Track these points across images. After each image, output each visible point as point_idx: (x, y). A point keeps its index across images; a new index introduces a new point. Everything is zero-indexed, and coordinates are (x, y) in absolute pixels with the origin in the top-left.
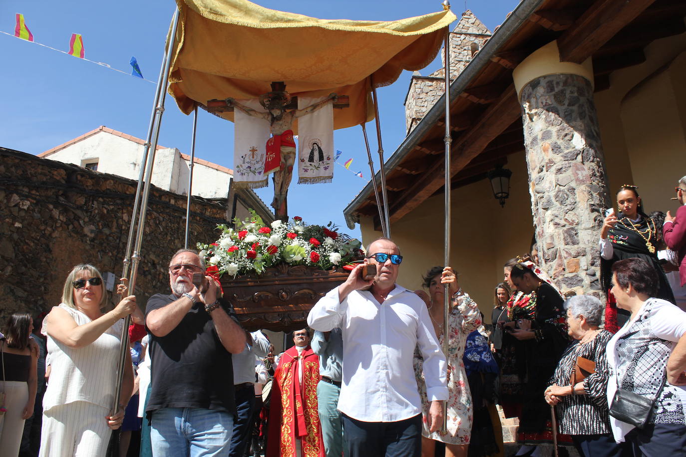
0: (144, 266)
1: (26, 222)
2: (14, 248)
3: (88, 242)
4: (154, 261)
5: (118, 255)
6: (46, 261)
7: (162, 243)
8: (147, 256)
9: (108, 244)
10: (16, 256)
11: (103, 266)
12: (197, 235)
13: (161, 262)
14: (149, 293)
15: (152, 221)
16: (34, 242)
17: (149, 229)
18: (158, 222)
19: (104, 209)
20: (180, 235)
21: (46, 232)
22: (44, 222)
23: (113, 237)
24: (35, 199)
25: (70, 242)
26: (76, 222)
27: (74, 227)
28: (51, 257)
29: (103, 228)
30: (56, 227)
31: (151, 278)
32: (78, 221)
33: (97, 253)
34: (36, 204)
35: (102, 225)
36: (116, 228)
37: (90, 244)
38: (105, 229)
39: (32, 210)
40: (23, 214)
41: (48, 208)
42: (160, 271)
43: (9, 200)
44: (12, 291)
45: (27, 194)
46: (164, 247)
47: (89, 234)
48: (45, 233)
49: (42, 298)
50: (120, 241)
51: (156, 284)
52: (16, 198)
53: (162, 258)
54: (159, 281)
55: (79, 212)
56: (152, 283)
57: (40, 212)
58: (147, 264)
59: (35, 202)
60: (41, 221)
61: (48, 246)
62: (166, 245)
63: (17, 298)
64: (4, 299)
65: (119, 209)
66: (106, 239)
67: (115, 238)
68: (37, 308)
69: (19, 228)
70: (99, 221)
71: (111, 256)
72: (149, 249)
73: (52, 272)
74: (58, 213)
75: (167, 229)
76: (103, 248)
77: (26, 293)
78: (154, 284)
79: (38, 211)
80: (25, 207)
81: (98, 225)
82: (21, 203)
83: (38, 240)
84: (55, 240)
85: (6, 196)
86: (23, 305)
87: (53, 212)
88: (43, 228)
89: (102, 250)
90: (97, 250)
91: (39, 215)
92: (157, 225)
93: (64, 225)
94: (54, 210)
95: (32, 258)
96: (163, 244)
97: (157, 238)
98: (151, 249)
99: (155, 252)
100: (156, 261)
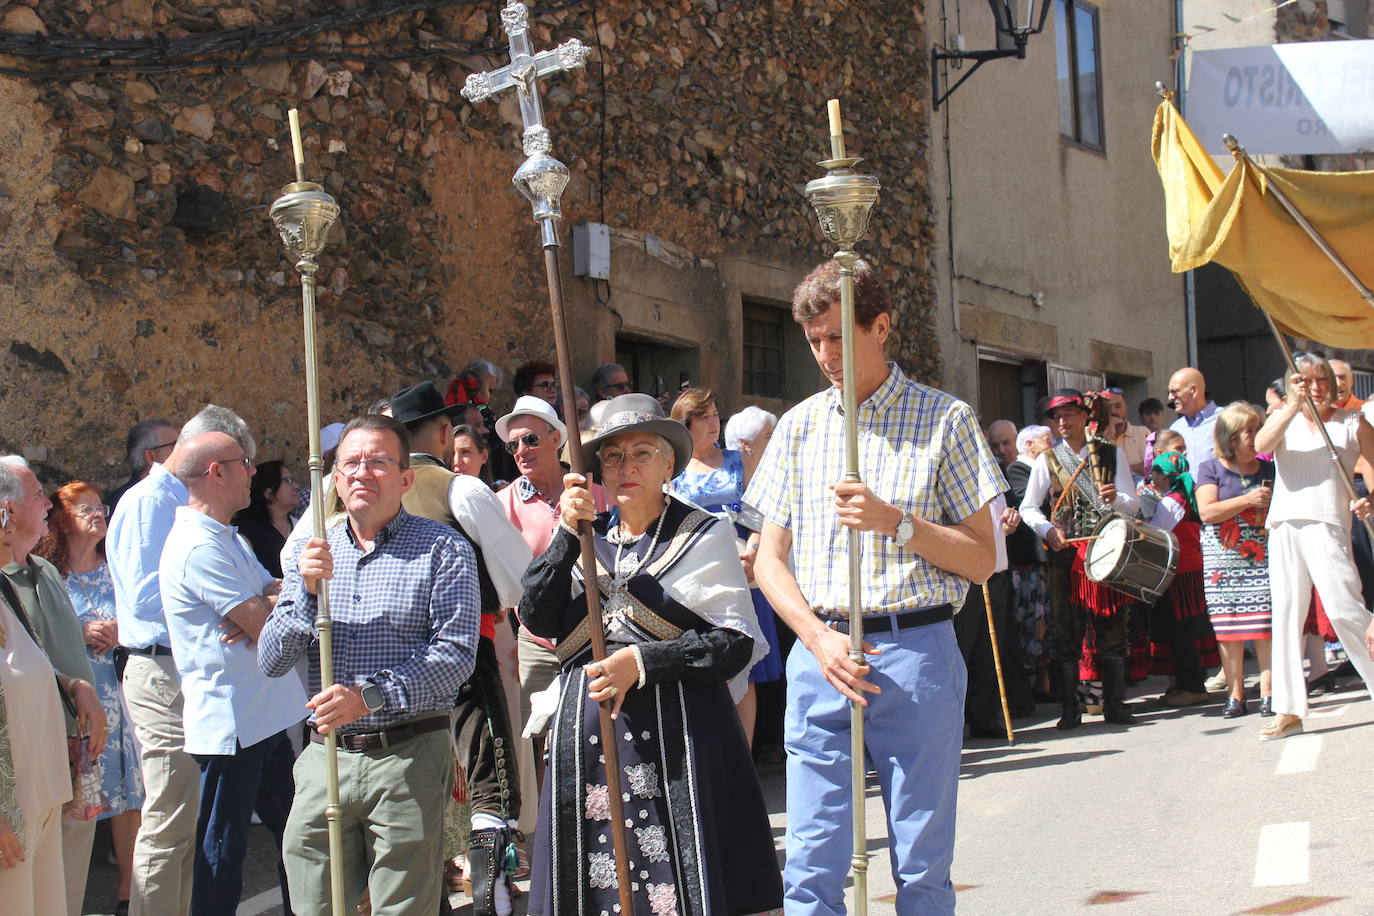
0: (685, 174)
1: (353, 134)
4: (710, 151)
5: (607, 161)
6: (423, 233)
7: (725, 83)
8: (687, 140)
9: (572, 135)
10: (349, 236)
11: (569, 206)
12: (832, 25)
13: (731, 149)
14: (711, 257)
15: (686, 22)
16: (382, 185)
17: (683, 53)
18: (703, 22)
19: (541, 28)
20: (777, 41)
21: (406, 147)
22: (395, 118)
23: (583, 110)
24: (361, 58)
25: (470, 157)
28: (431, 216)
29: (548, 90)
30: (429, 125)
31: (711, 207)
34: (368, 73)
36: (585, 80)
38: (555, 91)
39: (360, 94)
40: (341, 111)
41: (397, 75)
42: (735, 178)
44: (358, 333)
45: (340, 50)
46: (733, 99)
48: (405, 151)
49: (433, 339)
50: (603, 114)
51: (729, 223)
52: (316, 69)
53: (734, 133)
54: (735, 211)
56: (716, 221)
57: (380, 95)
59: (362, 67)
60: (388, 118)
61: (417, 186)
62: (738, 88)
63: (373, 350)
64: (346, 361)
65: (581, 14)
66: (562, 118)
68: (425, 368)
69: (341, 154)
71: (586, 171)
72: (690, 115)
73: (442, 260)
74: (424, 82)
75: (736, 36)
77: (391, 333)
78: (722, 224)
79: (375, 91)
80: (344, 92)
82: (331, 82)
83: (392, 177)
84: (432, 164)
85: (294, 73)
87: (411, 82)
88: (395, 137)
91: (380, 103)
92: (702, 31)
93: (446, 113)
94: (413, 74)
95: (387, 230)
96: (731, 89)
97: (710, 72)
98: (696, 116)
100: (718, 149)
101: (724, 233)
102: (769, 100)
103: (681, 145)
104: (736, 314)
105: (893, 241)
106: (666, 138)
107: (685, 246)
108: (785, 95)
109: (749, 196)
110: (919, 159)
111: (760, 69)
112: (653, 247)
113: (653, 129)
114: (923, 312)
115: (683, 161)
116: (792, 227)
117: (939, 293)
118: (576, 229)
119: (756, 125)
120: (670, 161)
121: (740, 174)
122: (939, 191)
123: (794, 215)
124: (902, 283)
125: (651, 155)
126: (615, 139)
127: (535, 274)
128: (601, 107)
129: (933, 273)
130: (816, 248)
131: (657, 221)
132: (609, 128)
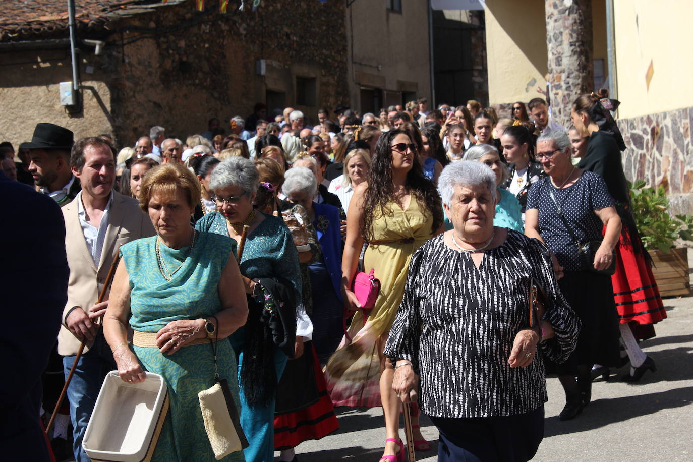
0: (281, 41)
1: (210, 41)
2: (208, 63)
3: (243, 39)
4: (287, 33)
6: (224, 66)
10: (210, 69)
13: (292, 31)
14: (288, 65)
16: (216, 55)
17: (281, 5)
21: (220, 43)
24: (211, 21)
25: (234, 44)
27: (234, 31)
28: (226, 61)
29: (250, 22)
30: (225, 37)
31: (288, 50)
32: (235, 24)
33: (250, 45)
34: (212, 25)
35: (249, 19)
37: (245, 40)
39: (212, 31)
40: (207, 36)
41: (218, 24)
43: (200, 30)
46: (293, 16)
47: (243, 32)
48: (220, 45)
51: (292, 54)
52: (203, 26)
53: (293, 26)
54: (294, 50)
56: (289, 54)
57: (215, 30)
60: (217, 36)
61: (223, 53)
62: (294, 12)
66: (253, 30)
69: (208, 47)
70: (247, 18)
72: (282, 23)
73: (228, 73)
74: (224, 25)
80: (208, 31)
83: (218, 52)
84: (226, 47)
88: (218, 41)
89: (252, 41)
90: (250, 43)
91: (215, 32)
93: (228, 33)
95: (217, 66)
96: (292, 13)
97: (287, 9)
98: (284, 23)
99: (287, 24)
100: (289, 32)
101: (291, 57)
102: (302, 14)
103: (280, 32)
104: (294, 81)
106: (276, 31)
107: (282, 63)
108: (306, 12)
109: (297, 45)
110: (343, 25)
111: (300, 5)
112: (274, 64)
113: (274, 29)
114: (344, 75)
115: (281, 37)
117: (349, 68)
118: (256, 61)
119: (299, 23)
120: (277, 37)
121: (295, 38)
122: (349, 34)
124: (338, 67)
125: (273, 37)
126: (265, 33)
127: (248, 75)
129: (347, 62)
131: (275, 56)
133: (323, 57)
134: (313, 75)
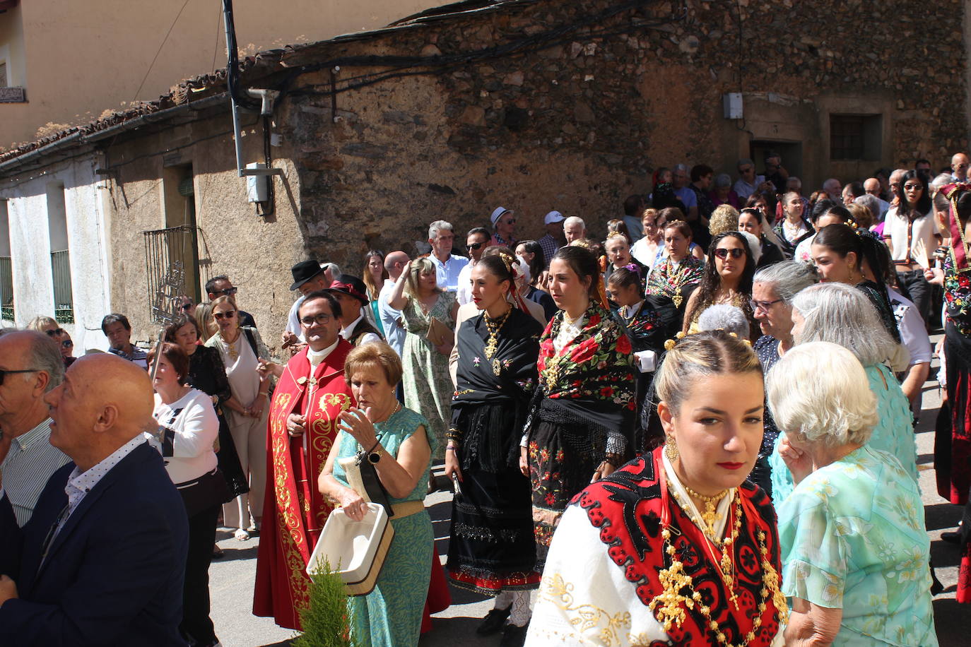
0: (794, 60)
1: (597, 71)
2: (591, 108)
3: (691, 61)
4: (811, 45)
5: (744, 61)
6: (637, 109)
8: (795, 43)
10: (596, 116)
11: (722, 85)
13: (824, 43)
14: (811, 98)
16: (614, 91)
19: (703, 4)
21: (627, 72)
22: (620, 59)
23: (729, 39)
24: (600, 36)
25: (663, 71)
26: (666, 42)
27: (665, 50)
28: (642, 101)
29: (709, 32)
30: (639, 60)
31: (811, 73)
32: (668, 38)
33: (709, 71)
34: (604, 42)
35: (706, 28)
36: (730, 24)
37: (694, 64)
38: (712, 33)
39: (601, 52)
40: (590, 62)
41: (620, 40)
42: (826, 57)
43: (569, 53)
44: (602, 159)
46: (825, 18)
47: (689, 50)
48: (626, 75)
49: (643, 157)
50: (741, 39)
51: (822, 79)
52: (576, 46)
53: (824, 35)
54: (826, 73)
55: (666, 27)
56: (814, 79)
57: (611, 51)
58: (798, 55)
59: (601, 40)
60: (616, 61)
61: (633, 89)
62: (828, 12)
63: (610, 167)
64: (596, 172)
66: (718, 45)
67: (733, 38)
68: (639, 171)
69: (591, 80)
70: (701, 25)
71: (732, 68)
73: (648, 121)
74: (636, 41)
76: (717, 59)
77: (621, 157)
78: (818, 80)
79: (609, 50)
80: (592, 53)
81: (700, 30)
82: (585, 50)
83: (619, 86)
84: (641, 78)
85: (565, 49)
86: (621, 172)
87: (628, 42)
88: (620, 69)
89: (716, 64)
90: (707, 67)
91: (612, 55)
93: (649, 53)
96: (823, 13)
98: (801, 30)
99: (809, 32)
100: (815, 43)
101: (819, 85)
102: (850, 14)
103: (792, 46)
104: (825, 123)
105: (936, 72)
106: (782, 44)
107: (793, 95)
109: (835, 64)
112: (773, 98)
113: (773, 41)
114: (957, 106)
115: (793, 54)
116: (865, 75)
117: (968, 94)
118: (724, 96)
119: (840, 28)
120: (784, 54)
121: (830, 54)
123: (865, 69)
124: (941, 93)
125: (772, 53)
126: (749, 49)
127: (702, 120)
128: (739, 36)
129: (964, 84)
130: (880, 84)
131: (776, 85)
132: (745, 45)
133: (904, 80)
134: (872, 110)
